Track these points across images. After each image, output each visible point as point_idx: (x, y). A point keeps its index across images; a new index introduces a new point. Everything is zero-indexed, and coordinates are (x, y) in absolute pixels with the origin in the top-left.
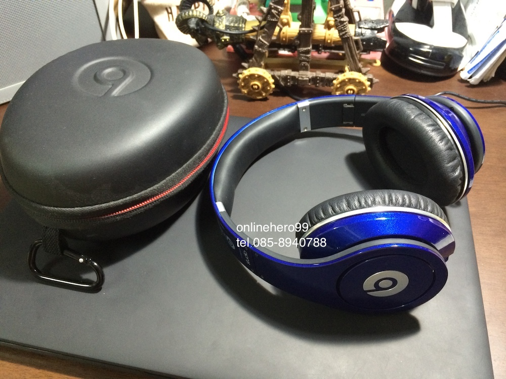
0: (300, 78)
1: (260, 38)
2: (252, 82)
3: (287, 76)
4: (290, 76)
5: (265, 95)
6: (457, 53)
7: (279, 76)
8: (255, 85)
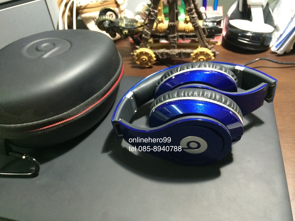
0: (171, 54)
1: (146, 30)
2: (141, 57)
3: (163, 52)
4: (165, 52)
5: (151, 65)
6: (268, 35)
7: (158, 53)
8: (144, 58)
